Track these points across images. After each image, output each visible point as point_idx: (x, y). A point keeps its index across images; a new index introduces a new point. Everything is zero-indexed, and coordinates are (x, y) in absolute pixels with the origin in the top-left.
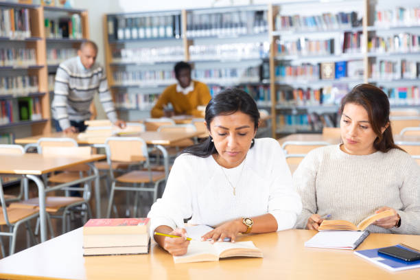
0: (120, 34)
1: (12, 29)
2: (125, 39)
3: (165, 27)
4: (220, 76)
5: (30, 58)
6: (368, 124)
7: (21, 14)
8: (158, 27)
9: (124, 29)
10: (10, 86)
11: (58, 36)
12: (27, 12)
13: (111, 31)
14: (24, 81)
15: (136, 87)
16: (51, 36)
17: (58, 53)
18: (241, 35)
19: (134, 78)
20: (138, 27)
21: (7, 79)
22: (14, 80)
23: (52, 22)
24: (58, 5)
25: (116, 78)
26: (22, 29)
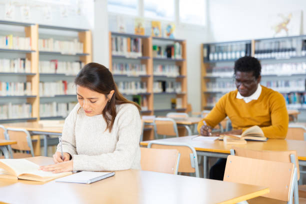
0: (211, 57)
1: (128, 51)
2: (214, 60)
3: (240, 52)
4: (277, 86)
5: (142, 70)
7: (136, 41)
8: (236, 52)
9: (214, 54)
10: (126, 87)
11: (163, 56)
12: (140, 41)
13: (205, 55)
14: (136, 85)
15: (220, 93)
16: (158, 56)
17: (163, 67)
18: (292, 58)
19: (220, 87)
20: (222, 52)
21: (124, 83)
22: (129, 84)
23: (160, 48)
24: (165, 36)
25: (208, 86)
26: (136, 51)
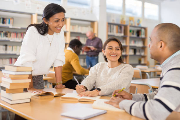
1: (116, 32)
5: (123, 43)
6: (119, 48)
7: (120, 27)
11: (135, 35)
12: (123, 27)
16: (132, 36)
23: (133, 31)
24: (137, 25)
26: (121, 32)
